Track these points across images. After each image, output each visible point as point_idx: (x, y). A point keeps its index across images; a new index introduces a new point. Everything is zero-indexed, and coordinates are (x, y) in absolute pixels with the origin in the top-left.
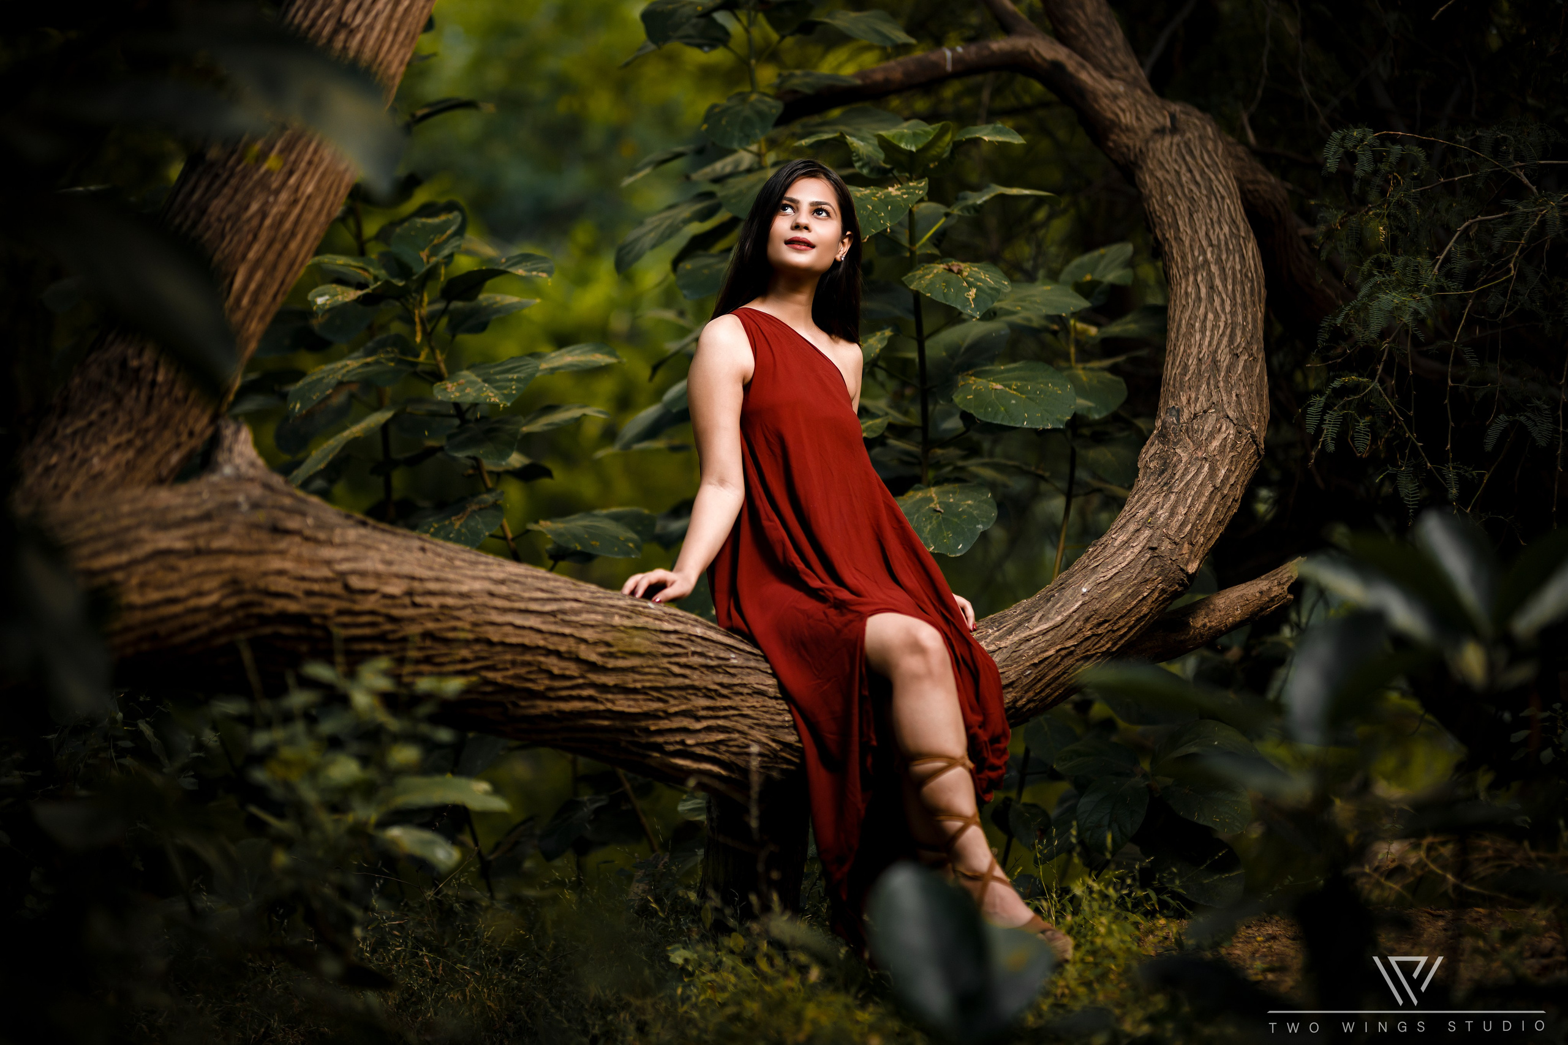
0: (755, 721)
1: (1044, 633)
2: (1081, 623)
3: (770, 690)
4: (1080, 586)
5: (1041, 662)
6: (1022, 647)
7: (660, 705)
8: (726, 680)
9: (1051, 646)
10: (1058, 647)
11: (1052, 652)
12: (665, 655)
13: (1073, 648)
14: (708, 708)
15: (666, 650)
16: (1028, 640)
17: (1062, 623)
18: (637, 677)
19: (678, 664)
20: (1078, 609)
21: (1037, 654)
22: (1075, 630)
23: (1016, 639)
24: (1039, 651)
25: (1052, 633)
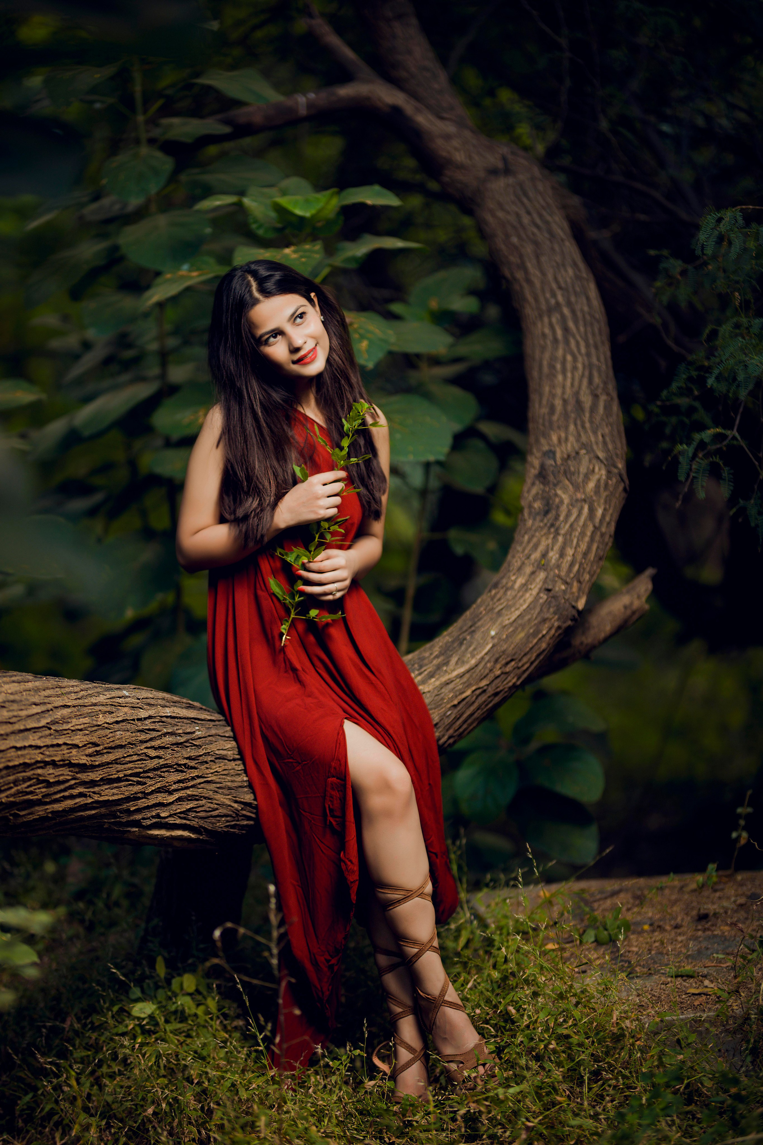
0: (218, 785)
1: (461, 676)
2: (492, 663)
3: (229, 753)
4: (488, 630)
5: (459, 703)
6: (443, 690)
7: (140, 788)
8: (193, 753)
9: (469, 686)
10: (474, 688)
11: (468, 693)
12: (142, 742)
13: (485, 688)
14: (179, 781)
15: (143, 737)
16: (448, 684)
17: (476, 666)
18: (120, 767)
19: (152, 747)
20: (489, 651)
21: (456, 696)
22: (487, 671)
23: (438, 683)
24: (458, 693)
25: (467, 676)
